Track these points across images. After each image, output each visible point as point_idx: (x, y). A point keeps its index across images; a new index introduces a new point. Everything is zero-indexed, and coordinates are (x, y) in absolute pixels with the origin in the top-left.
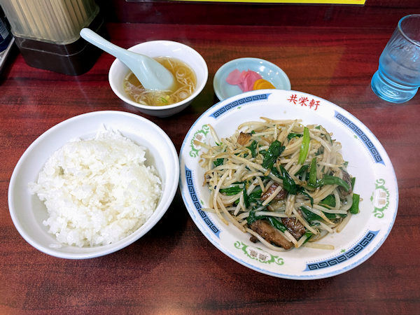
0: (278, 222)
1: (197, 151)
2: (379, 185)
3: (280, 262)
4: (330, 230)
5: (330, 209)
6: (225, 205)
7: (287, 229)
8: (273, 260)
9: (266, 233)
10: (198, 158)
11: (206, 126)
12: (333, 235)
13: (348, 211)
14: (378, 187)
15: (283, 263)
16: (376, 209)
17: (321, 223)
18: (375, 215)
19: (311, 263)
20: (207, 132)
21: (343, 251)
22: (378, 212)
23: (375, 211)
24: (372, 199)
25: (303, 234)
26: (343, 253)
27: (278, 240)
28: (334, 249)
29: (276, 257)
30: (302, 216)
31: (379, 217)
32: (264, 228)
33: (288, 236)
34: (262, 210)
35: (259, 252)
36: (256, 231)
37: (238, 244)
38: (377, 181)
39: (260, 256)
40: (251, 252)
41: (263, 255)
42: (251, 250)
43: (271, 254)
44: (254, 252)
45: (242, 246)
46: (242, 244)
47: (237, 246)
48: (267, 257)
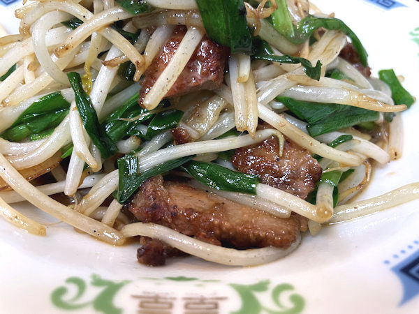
6: (23, 172)
7: (260, 179)
27: (245, 223)
29: (262, 287)
32: (181, 199)
36: (152, 216)
37: (73, 290)
39: (186, 306)
40: (141, 305)
41: (202, 301)
42: (139, 293)
43: (233, 282)
44: (156, 299)
45: (93, 293)
46: (98, 282)
47: (67, 298)
48: (221, 299)
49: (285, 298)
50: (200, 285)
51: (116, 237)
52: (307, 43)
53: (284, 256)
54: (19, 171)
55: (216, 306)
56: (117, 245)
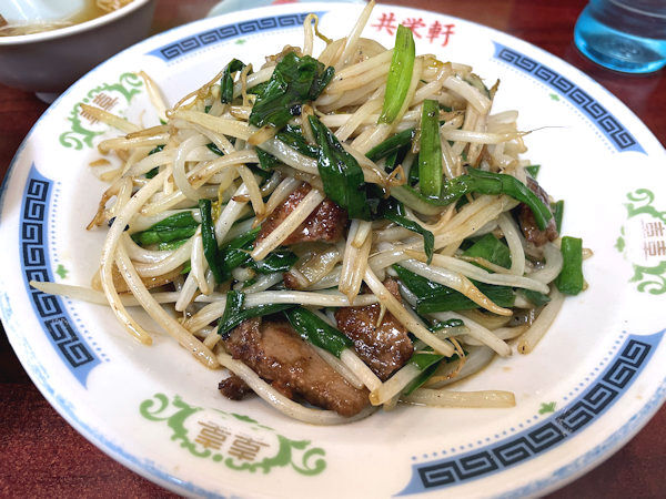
0: (322, 324)
1: (90, 135)
2: (637, 205)
3: (312, 463)
4: (501, 347)
5: (492, 272)
6: (145, 280)
7: (351, 345)
8: (283, 458)
9: (275, 360)
10: (89, 153)
11: (134, 76)
12: (510, 363)
13: (550, 285)
14: (633, 212)
15: (321, 466)
16: (640, 271)
17: (467, 322)
18: (641, 288)
19: (431, 459)
20: (134, 92)
21: (547, 408)
22: (647, 277)
23: (640, 277)
24: (620, 244)
25: (406, 358)
26: (546, 416)
27: (319, 384)
28: (514, 404)
29: (301, 445)
30: (402, 298)
31: (654, 292)
32: (274, 344)
33: (354, 367)
34: (272, 288)
35: (236, 429)
36: (241, 355)
37: (158, 404)
38: (630, 196)
39: (235, 443)
40: (202, 432)
41: (249, 442)
42: (206, 422)
43: (281, 434)
44: (216, 429)
45: (172, 411)
46: (178, 403)
47: (151, 410)
48: (265, 445)
49: (313, 459)
50: (254, 429)
51: (211, 361)
52: (453, 206)
53: (345, 423)
54: (142, 278)
55: (258, 449)
56: (210, 368)
